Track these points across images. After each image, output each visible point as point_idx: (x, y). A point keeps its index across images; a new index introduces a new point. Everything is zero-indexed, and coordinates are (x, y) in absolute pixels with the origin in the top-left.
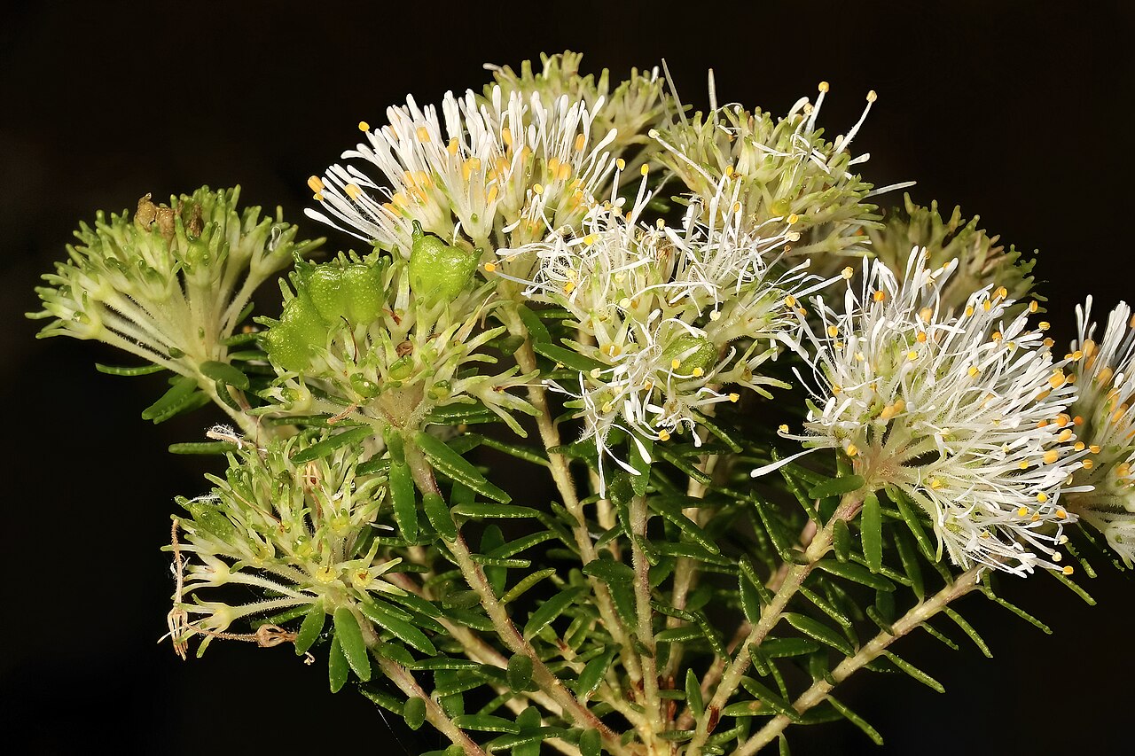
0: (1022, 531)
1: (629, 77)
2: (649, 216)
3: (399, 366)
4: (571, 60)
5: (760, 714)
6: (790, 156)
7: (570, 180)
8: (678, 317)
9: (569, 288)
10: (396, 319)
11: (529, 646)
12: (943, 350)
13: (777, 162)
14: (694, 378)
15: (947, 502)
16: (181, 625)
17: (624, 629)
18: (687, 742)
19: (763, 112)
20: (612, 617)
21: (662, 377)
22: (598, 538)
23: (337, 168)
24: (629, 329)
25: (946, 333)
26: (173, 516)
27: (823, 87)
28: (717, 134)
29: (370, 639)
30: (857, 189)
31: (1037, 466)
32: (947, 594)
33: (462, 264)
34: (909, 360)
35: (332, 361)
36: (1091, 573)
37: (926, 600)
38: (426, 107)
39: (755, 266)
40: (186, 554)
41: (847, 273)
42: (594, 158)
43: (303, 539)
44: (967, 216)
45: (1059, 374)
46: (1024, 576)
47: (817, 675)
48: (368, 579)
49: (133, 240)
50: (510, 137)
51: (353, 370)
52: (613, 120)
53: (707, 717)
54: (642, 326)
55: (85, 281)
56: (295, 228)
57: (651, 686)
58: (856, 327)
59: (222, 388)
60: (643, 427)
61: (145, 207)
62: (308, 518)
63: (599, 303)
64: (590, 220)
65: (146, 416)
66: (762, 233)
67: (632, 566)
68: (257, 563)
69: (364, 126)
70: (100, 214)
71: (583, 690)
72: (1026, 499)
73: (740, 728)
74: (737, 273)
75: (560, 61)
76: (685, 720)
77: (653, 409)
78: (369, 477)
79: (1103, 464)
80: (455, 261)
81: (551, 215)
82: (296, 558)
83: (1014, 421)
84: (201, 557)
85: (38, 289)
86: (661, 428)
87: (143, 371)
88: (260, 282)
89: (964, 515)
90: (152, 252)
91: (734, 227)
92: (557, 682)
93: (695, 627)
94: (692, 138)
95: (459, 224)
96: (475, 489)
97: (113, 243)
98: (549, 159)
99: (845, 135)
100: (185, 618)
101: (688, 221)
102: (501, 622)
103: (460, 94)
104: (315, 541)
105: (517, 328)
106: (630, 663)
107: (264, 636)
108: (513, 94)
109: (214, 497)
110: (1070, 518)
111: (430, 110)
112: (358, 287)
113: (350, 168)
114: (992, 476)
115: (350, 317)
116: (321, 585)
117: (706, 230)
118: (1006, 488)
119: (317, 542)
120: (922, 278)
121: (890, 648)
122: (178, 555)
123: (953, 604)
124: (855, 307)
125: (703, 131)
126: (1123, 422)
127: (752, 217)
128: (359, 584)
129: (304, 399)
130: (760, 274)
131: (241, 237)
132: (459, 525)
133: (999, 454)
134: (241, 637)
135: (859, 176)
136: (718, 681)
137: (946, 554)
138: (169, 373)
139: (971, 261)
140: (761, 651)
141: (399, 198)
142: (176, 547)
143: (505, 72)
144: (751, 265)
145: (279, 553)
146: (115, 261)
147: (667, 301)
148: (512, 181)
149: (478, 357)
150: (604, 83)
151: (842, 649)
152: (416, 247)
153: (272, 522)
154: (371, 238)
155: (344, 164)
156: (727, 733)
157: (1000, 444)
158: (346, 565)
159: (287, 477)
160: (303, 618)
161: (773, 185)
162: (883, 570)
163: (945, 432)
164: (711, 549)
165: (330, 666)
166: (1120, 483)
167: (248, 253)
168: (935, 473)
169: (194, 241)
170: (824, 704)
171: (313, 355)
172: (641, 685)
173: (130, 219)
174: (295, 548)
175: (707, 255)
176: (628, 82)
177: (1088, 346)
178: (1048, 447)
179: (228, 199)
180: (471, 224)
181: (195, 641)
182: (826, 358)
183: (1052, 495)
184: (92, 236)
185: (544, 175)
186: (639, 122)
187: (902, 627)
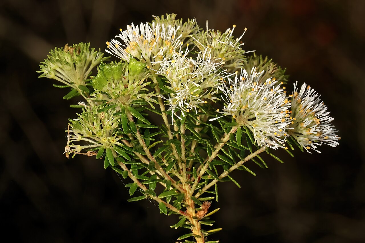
0: (276, 138)
1: (187, 21)
2: (188, 56)
3: (124, 90)
4: (174, 16)
5: (210, 178)
6: (225, 43)
7: (170, 46)
8: (194, 81)
9: (168, 73)
10: (125, 79)
11: (155, 159)
12: (258, 93)
13: (221, 44)
14: (196, 97)
15: (257, 130)
16: (68, 150)
17: (179, 156)
18: (193, 184)
19: (219, 32)
20: (176, 153)
21: (189, 96)
22: (173, 133)
23: (113, 40)
24: (182, 83)
25: (260, 89)
26: (68, 123)
27: (234, 26)
28: (207, 36)
29: (115, 156)
30: (241, 52)
31: (280, 122)
32: (258, 152)
33: (141, 66)
34: (250, 95)
35: (108, 88)
36: (293, 149)
37: (253, 153)
38: (136, 26)
39: (214, 70)
40: (71, 133)
41: (236, 73)
42: (176, 41)
43: (99, 131)
44: (269, 59)
45: (287, 100)
46: (275, 149)
47: (225, 170)
48: (115, 142)
49: (63, 54)
50: (156, 35)
51: (113, 91)
52: (183, 31)
53: (197, 179)
54: (185, 83)
55: (51, 64)
56: (103, 54)
57: (184, 170)
58: (238, 85)
59: (83, 92)
60: (183, 108)
61: (66, 47)
62: (101, 126)
63: (175, 77)
64: (174, 56)
65: (64, 98)
66: (216, 62)
67: (181, 141)
68: (88, 136)
69: (121, 30)
70: (56, 48)
71: (168, 171)
72: (276, 130)
73: (205, 182)
74: (209, 71)
75: (171, 16)
76: (192, 179)
77: (186, 104)
78: (117, 116)
79: (297, 123)
80: (140, 65)
81: (165, 54)
82: (97, 135)
83: (275, 111)
84: (75, 133)
85: (40, 65)
86: (188, 108)
87: (65, 87)
88: (94, 66)
89: (261, 134)
90: (67, 58)
91: (209, 60)
92: (161, 168)
93: (195, 157)
94: (201, 37)
95: (142, 55)
96: (142, 121)
97: (58, 55)
98: (166, 40)
99: (239, 38)
100: (69, 148)
101: (198, 58)
102: (148, 153)
103: (144, 23)
104: (102, 131)
105: (155, 81)
106: (180, 164)
107: (89, 154)
108: (157, 24)
109: (78, 119)
110: (288, 136)
111: (137, 27)
112: (115, 70)
113: (116, 40)
114: (269, 124)
115: (113, 77)
116: (103, 142)
117: (202, 60)
118: (272, 127)
119: (103, 132)
120: (255, 75)
121: (243, 164)
122: (69, 133)
123: (259, 154)
124: (237, 81)
125: (204, 35)
126: (303, 113)
127: (214, 57)
128: (112, 142)
129: (101, 97)
130: (215, 72)
131: (90, 55)
132: (138, 129)
133: (271, 119)
134: (83, 154)
135: (242, 49)
136: (201, 170)
137: (256, 143)
138: (70, 88)
139: (269, 70)
140: (211, 164)
141: (128, 48)
142: (68, 131)
143: (158, 18)
144: (213, 69)
145: (93, 134)
146: (58, 60)
147: (191, 77)
148: (156, 46)
149: (144, 89)
150: (181, 22)
151: (231, 164)
152: (130, 61)
153: (92, 126)
154: (121, 58)
155: (115, 39)
156: (202, 183)
157: (271, 117)
158: (109, 138)
159: (96, 115)
160: (99, 150)
161: (220, 50)
162: (242, 146)
163: (257, 113)
164: (200, 138)
165: (105, 162)
166: (301, 127)
167: (91, 59)
168: (255, 123)
169: (78, 56)
170: (227, 177)
171: (104, 87)
172: (182, 170)
173: (63, 50)
174: (97, 133)
175: (202, 67)
176: (187, 22)
177: (296, 93)
178: (283, 118)
179: (87, 46)
180: (145, 56)
181: (72, 154)
182: (229, 93)
183: (283, 130)
184: (53, 53)
185: (164, 44)
186: (189, 32)
187: (247, 159)
